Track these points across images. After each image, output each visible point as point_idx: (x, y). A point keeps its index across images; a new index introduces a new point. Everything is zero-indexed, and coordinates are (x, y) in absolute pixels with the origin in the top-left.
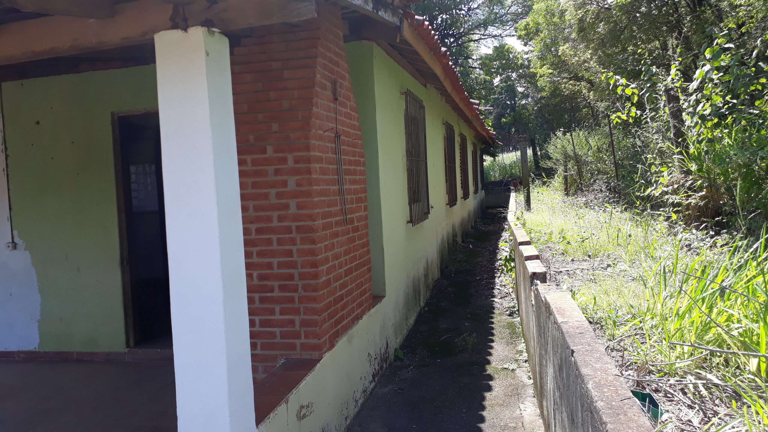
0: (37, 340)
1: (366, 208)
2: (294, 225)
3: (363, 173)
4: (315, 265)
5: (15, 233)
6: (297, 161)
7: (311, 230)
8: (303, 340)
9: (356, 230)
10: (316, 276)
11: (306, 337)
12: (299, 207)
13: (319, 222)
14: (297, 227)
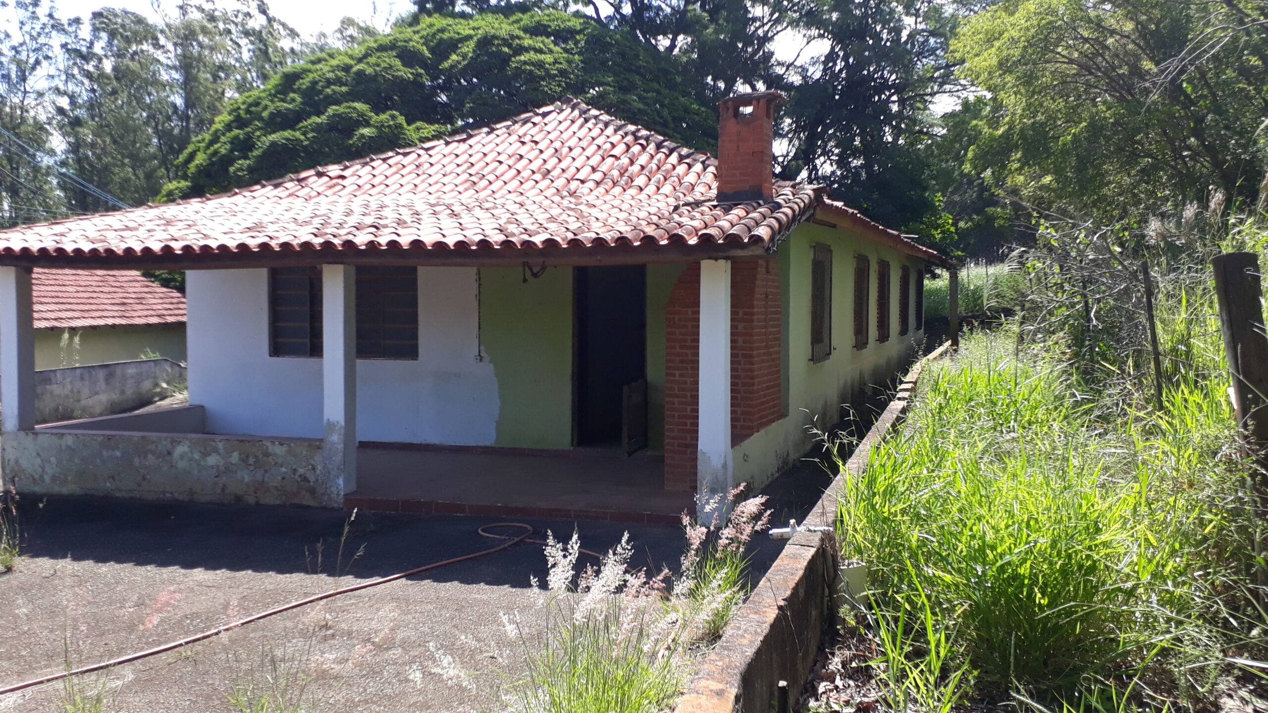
0: (494, 437)
1: (779, 345)
2: (740, 353)
3: (779, 320)
4: (752, 378)
5: (482, 347)
6: (745, 314)
7: (751, 356)
8: (742, 423)
9: (773, 360)
10: (752, 385)
11: (744, 421)
12: (744, 342)
13: (755, 352)
14: (743, 354)
